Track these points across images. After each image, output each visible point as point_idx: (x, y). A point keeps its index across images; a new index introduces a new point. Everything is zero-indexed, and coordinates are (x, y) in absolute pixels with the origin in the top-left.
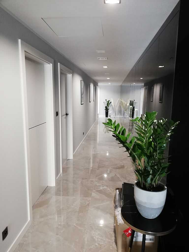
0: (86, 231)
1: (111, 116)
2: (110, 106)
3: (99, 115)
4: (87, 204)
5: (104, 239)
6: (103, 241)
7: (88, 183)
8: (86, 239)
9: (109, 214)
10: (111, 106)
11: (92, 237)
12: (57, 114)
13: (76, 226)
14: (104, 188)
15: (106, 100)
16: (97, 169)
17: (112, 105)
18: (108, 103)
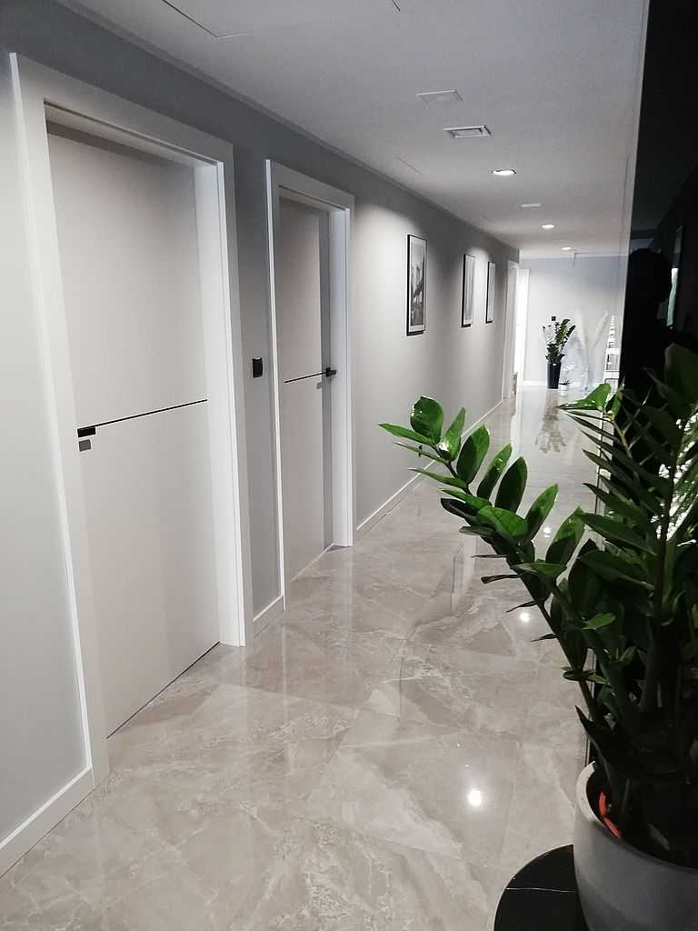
0: (285, 848)
1: (571, 385)
2: (572, 344)
3: (524, 379)
4: (335, 732)
5: (344, 896)
6: (337, 904)
7: (375, 646)
8: (272, 883)
9: (411, 789)
10: (576, 345)
11: (299, 879)
12: (258, 368)
13: (255, 816)
14: (429, 674)
15: (554, 319)
16: (433, 593)
17: (576, 340)
18: (563, 331)
